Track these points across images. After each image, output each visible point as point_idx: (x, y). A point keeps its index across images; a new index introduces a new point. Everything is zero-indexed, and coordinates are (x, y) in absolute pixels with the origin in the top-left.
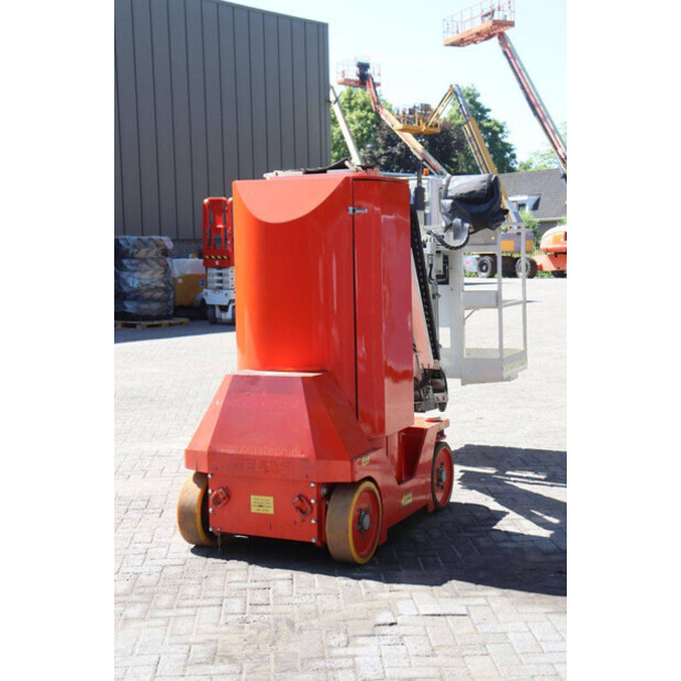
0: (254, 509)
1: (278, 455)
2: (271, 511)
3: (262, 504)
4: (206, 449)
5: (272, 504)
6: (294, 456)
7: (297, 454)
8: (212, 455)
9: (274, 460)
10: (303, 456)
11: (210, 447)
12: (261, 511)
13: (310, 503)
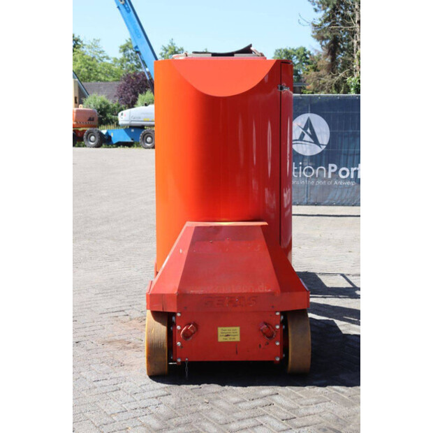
0: (221, 339)
1: (245, 291)
2: (238, 339)
3: (229, 334)
4: (176, 292)
5: (239, 333)
6: (260, 291)
7: (263, 288)
8: (181, 296)
9: (241, 296)
10: (270, 290)
11: (179, 290)
12: (228, 339)
13: (275, 329)
